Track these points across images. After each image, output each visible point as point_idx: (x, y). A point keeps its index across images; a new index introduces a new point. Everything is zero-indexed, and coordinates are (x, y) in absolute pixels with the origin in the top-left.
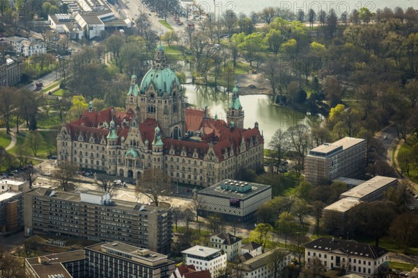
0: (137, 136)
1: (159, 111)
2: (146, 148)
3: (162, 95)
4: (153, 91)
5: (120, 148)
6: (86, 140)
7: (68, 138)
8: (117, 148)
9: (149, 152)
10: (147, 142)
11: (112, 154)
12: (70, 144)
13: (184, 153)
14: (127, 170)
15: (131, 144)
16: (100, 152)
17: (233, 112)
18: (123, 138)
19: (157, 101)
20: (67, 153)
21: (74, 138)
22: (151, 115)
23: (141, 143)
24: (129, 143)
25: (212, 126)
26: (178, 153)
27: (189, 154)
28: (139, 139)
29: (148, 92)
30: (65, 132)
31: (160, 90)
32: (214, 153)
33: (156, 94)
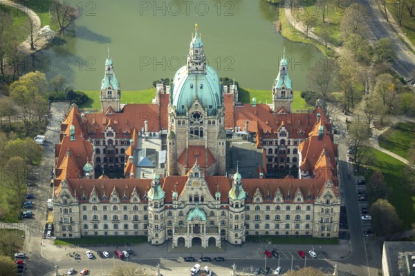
0: (201, 189)
1: (211, 135)
2: (218, 204)
3: (214, 113)
4: (200, 110)
5: (172, 208)
6: (104, 200)
7: (72, 202)
8: (166, 208)
9: (222, 207)
10: (218, 195)
11: (159, 218)
12: (75, 209)
13: (278, 197)
14: (191, 237)
15: (191, 200)
16: (131, 212)
18: (175, 194)
19: (206, 122)
20: (72, 222)
21: (83, 200)
22: (197, 142)
23: (209, 197)
24: (187, 199)
26: (268, 198)
27: (289, 198)
28: (205, 191)
29: (191, 111)
30: (68, 197)
31: (211, 107)
33: (204, 114)
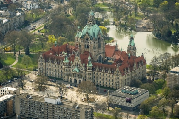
0: (79, 61)
1: (91, 48)
2: (84, 68)
3: (92, 39)
4: (88, 37)
5: (70, 67)
6: (53, 62)
7: (43, 61)
8: (69, 67)
9: (85, 70)
10: (84, 64)
11: (66, 70)
12: (44, 64)
13: (103, 70)
14: (74, 79)
15: (76, 65)
16: (60, 69)
17: (130, 48)
18: (71, 62)
19: (90, 42)
20: (43, 69)
21: (46, 61)
22: (87, 50)
23: (81, 65)
24: (75, 65)
25: (120, 55)
26: (100, 70)
27: (106, 71)
28: (80, 62)
29: (85, 37)
30: (42, 58)
31: (92, 37)
32: (119, 71)
33: (89, 39)
